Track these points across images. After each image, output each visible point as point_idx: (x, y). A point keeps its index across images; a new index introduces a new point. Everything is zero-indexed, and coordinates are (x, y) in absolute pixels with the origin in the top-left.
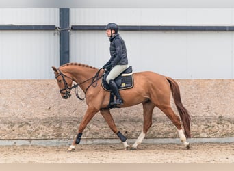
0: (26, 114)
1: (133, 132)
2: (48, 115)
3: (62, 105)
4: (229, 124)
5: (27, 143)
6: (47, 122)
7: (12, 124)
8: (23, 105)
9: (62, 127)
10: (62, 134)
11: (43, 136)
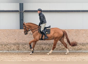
0: (7, 41)
1: (45, 48)
2: (15, 42)
3: (20, 38)
4: (80, 45)
5: (7, 51)
6: (14, 44)
7: (2, 45)
8: (6, 38)
9: (20, 46)
10: (20, 49)
11: (13, 49)
